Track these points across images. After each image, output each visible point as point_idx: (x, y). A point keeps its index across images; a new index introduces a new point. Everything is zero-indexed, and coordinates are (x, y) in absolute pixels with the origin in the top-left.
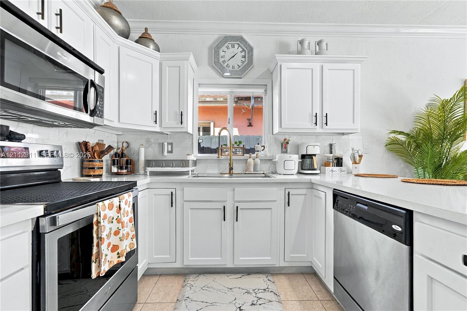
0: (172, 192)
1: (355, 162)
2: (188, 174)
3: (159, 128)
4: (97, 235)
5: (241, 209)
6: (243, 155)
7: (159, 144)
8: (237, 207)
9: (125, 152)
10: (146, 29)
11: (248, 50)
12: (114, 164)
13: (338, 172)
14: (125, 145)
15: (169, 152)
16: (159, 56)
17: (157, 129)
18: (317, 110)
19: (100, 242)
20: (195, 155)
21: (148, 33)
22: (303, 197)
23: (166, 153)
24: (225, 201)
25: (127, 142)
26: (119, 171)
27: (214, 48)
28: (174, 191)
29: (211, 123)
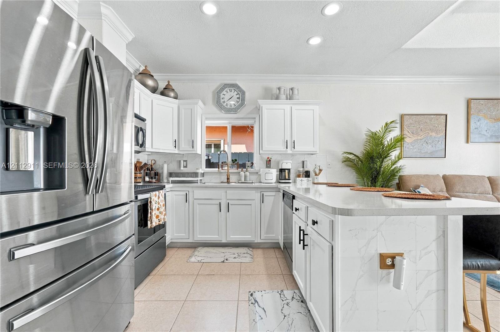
0: (186, 193)
1: (316, 175)
2: (198, 182)
3: (177, 151)
4: (150, 208)
5: (231, 204)
6: (238, 169)
7: (178, 161)
8: (228, 203)
9: (153, 167)
10: (169, 82)
11: (242, 93)
12: (147, 175)
13: (306, 182)
14: (153, 162)
15: (184, 167)
16: (177, 102)
17: (176, 152)
18: (288, 138)
19: (152, 211)
20: (203, 169)
21: (170, 85)
22: (273, 197)
23: (182, 168)
24: (221, 199)
25: (154, 160)
26: (150, 180)
27: (217, 93)
28: (188, 193)
29: (222, 140)
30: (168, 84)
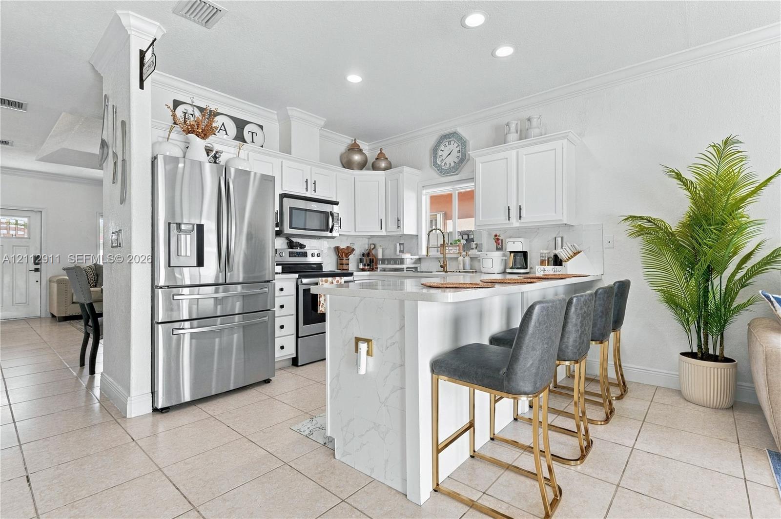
3: (385, 232)
7: (394, 244)
9: (373, 252)
10: (381, 150)
11: (462, 144)
13: (552, 272)
14: (372, 246)
16: (384, 173)
17: (383, 233)
21: (383, 153)
23: (397, 253)
25: (373, 244)
27: (433, 150)
29: (438, 215)
30: (381, 153)
